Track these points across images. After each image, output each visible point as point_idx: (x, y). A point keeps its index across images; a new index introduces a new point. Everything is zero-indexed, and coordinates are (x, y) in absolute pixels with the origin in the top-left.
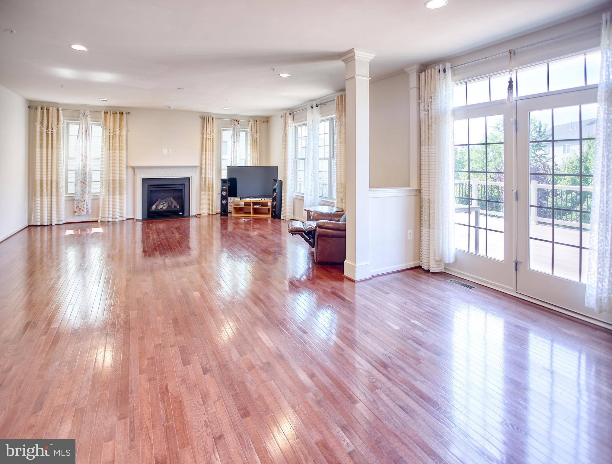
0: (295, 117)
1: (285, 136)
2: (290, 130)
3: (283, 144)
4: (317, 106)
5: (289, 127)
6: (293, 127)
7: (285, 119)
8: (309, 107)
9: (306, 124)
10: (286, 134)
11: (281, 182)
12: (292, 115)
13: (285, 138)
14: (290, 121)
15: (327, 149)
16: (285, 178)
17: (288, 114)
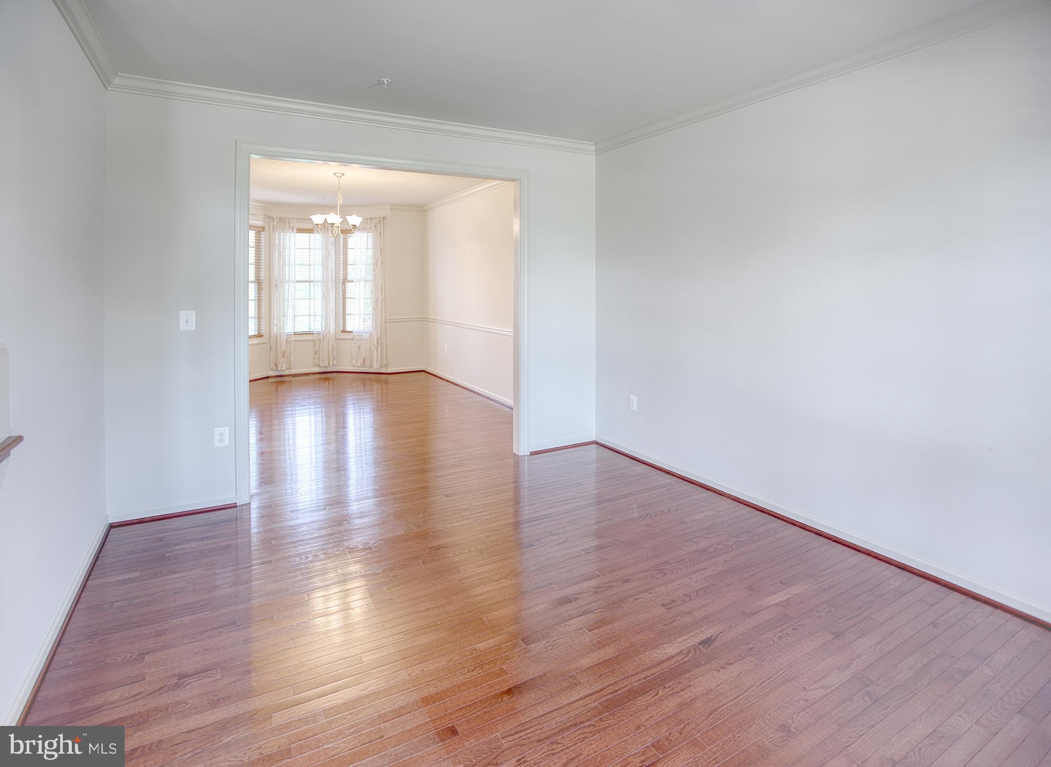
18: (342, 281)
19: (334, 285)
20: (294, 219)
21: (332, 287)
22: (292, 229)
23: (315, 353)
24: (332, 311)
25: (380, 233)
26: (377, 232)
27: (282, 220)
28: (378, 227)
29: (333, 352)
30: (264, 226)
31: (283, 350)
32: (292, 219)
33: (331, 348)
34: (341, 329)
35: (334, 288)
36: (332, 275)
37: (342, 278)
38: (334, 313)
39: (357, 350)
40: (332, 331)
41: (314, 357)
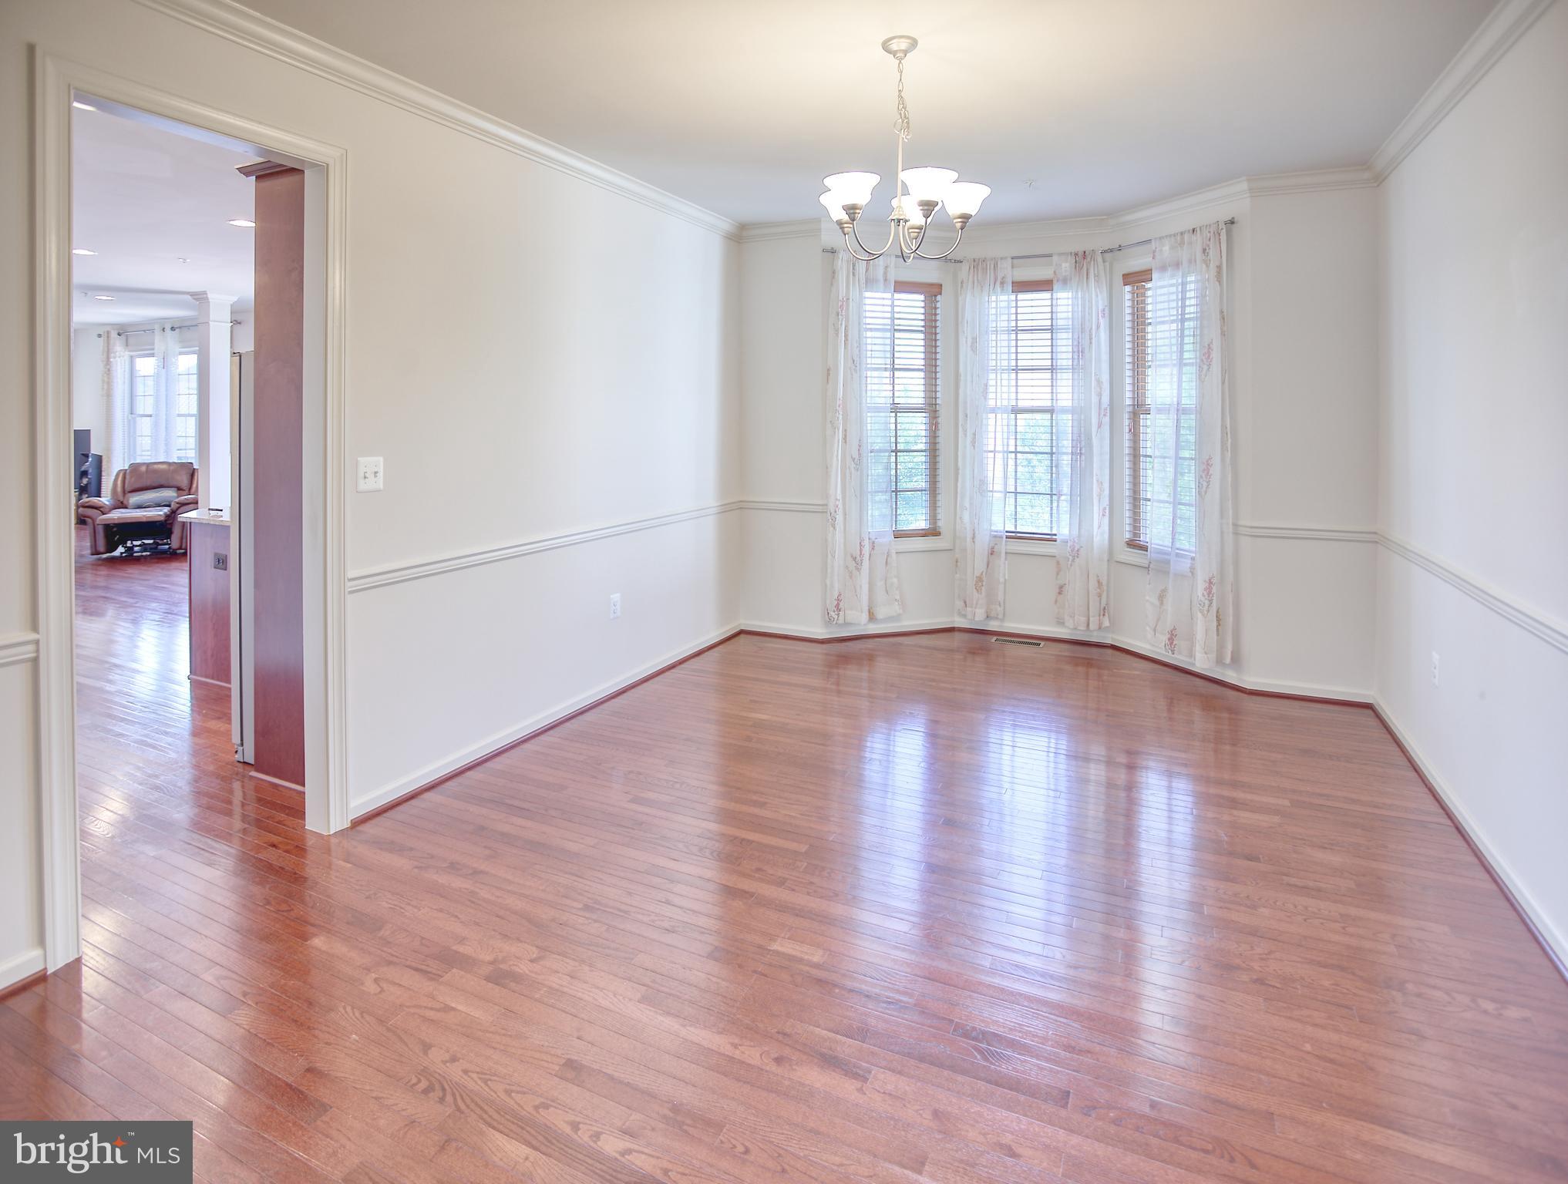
0: (131, 341)
1: (108, 374)
2: (119, 363)
3: (103, 389)
4: (173, 329)
5: (117, 358)
6: (127, 358)
7: (108, 343)
8: (157, 327)
9: (152, 355)
10: (109, 370)
11: (99, 459)
12: (123, 337)
13: (109, 378)
14: (118, 347)
15: (194, 399)
16: (109, 449)
17: (114, 334)
18: (1130, 409)
19: (1107, 420)
20: (1006, 258)
21: (1100, 426)
22: (1002, 283)
23: (1058, 591)
24: (1101, 490)
25: (1219, 267)
26: (1207, 266)
27: (978, 264)
28: (1212, 253)
29: (1100, 596)
30: (940, 282)
31: (977, 573)
32: (1002, 259)
33: (1093, 584)
34: (1128, 536)
35: (1106, 428)
36: (1100, 395)
37: (1128, 402)
38: (1107, 492)
39: (1157, 602)
40: (1097, 540)
41: (1056, 601)
